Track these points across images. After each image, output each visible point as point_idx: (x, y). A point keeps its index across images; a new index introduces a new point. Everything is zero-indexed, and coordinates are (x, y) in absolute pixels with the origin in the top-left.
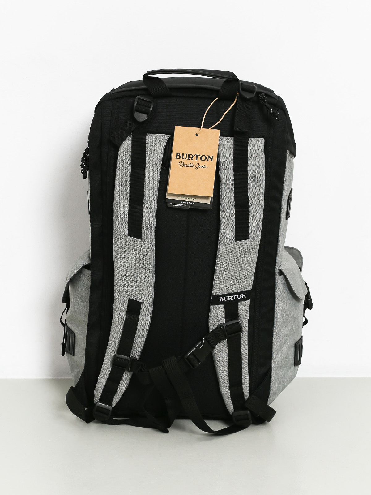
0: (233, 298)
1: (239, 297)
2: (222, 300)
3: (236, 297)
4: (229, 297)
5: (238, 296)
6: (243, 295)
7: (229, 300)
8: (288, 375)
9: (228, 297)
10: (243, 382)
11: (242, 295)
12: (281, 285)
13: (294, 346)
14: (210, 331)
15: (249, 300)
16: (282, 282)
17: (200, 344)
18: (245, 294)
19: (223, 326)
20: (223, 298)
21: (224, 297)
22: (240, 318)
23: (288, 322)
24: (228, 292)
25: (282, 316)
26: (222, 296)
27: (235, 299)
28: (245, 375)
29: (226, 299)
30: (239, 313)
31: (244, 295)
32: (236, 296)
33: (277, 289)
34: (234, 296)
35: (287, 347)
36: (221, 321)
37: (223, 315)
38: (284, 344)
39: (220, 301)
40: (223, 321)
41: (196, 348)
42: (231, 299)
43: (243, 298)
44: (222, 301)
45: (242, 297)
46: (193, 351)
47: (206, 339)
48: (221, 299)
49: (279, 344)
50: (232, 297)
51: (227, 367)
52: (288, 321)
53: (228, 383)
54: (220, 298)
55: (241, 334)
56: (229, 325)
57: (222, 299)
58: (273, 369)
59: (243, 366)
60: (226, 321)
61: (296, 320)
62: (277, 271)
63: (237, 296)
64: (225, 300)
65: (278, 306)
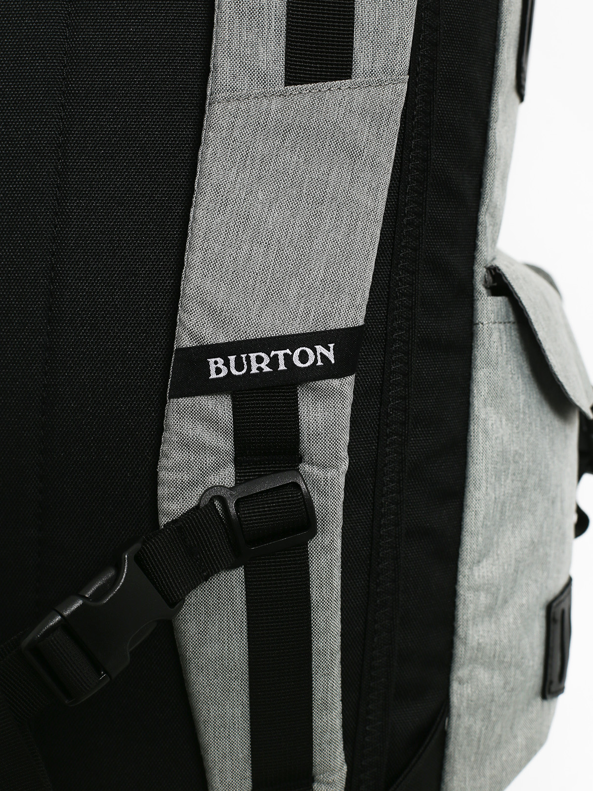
0: (274, 362)
1: (304, 357)
2: (218, 371)
3: (288, 359)
4: (253, 356)
5: (298, 352)
6: (320, 349)
7: (254, 371)
8: (515, 737)
9: (248, 359)
10: (317, 769)
11: (315, 351)
12: (496, 335)
13: (542, 613)
14: (164, 520)
15: (351, 379)
16: (502, 326)
17: (107, 581)
18: (331, 346)
19: (222, 500)
20: (227, 364)
21: (232, 358)
22: (305, 468)
23: (521, 509)
24: (252, 334)
25: (498, 478)
26: (222, 350)
27: (282, 367)
28: (327, 737)
29: (239, 367)
30: (304, 437)
31: (328, 349)
32: (288, 351)
33: (481, 354)
34: (281, 353)
35: (515, 619)
36: (215, 479)
37: (227, 445)
38: (505, 601)
39: (213, 376)
40: (227, 476)
41: (83, 597)
42: (263, 365)
43: (319, 363)
44: (222, 375)
45: (316, 361)
46: (67, 613)
47: (139, 560)
48: (217, 367)
49: (483, 599)
50: (267, 360)
51: (246, 699)
52: (525, 504)
53: (248, 774)
54: (211, 361)
55: (311, 544)
56: (251, 496)
57: (220, 365)
58: (454, 711)
59: (318, 695)
60: (240, 479)
61: (553, 502)
62: (480, 273)
63: (293, 352)
64: (234, 372)
65: (486, 432)
